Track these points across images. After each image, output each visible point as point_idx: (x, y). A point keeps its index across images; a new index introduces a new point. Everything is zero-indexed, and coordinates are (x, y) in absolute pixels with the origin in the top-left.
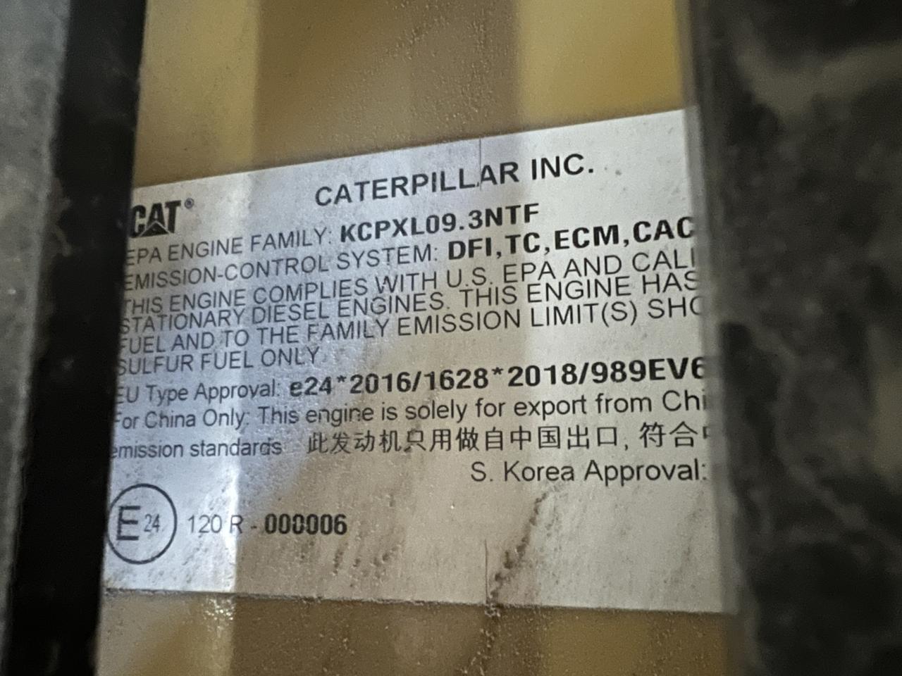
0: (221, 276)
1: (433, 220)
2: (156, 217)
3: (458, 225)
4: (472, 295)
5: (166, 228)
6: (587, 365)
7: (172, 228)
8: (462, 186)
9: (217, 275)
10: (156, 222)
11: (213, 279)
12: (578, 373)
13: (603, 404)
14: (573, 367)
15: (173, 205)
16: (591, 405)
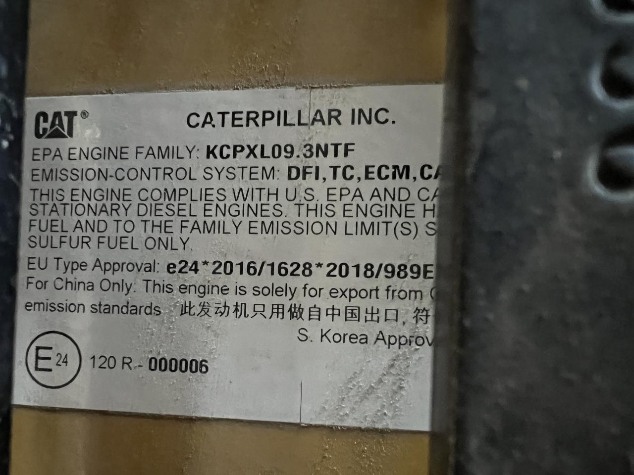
0: (111, 176)
1: (277, 149)
2: (57, 122)
3: (295, 154)
4: (303, 209)
5: (66, 133)
6: (381, 265)
7: (70, 134)
8: (300, 124)
9: (109, 175)
10: (57, 126)
11: (106, 179)
12: (375, 270)
13: (390, 293)
14: (372, 266)
15: (71, 115)
16: (382, 293)
